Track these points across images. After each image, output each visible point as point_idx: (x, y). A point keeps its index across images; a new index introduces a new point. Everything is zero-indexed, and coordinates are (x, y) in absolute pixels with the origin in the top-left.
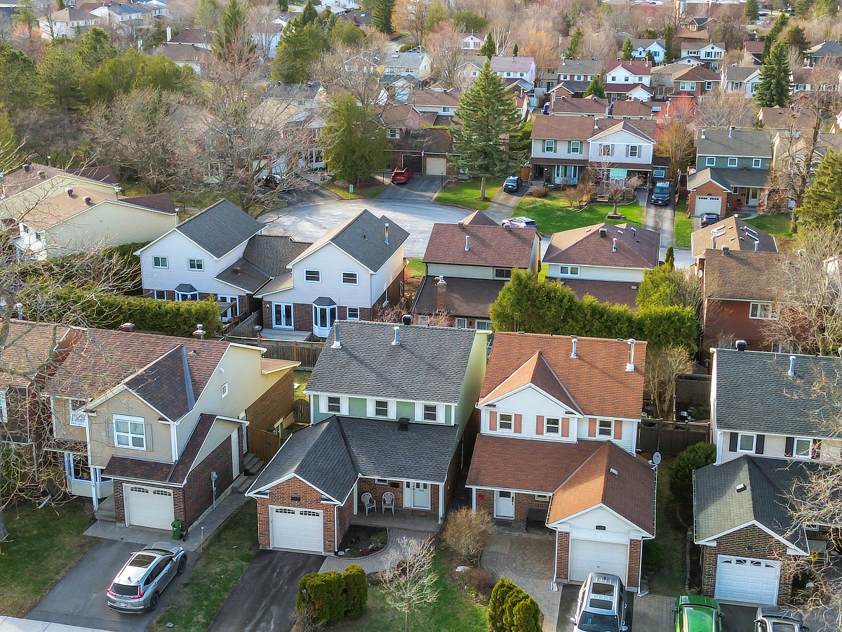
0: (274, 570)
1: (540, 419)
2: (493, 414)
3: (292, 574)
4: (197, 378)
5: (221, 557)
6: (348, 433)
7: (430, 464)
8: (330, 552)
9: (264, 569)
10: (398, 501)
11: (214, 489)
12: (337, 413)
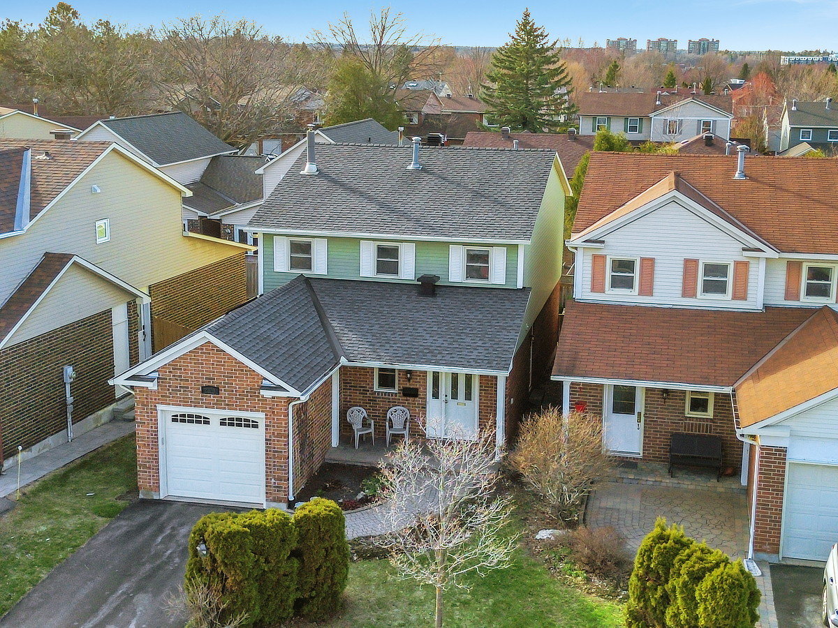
1: (690, 265)
2: (598, 260)
5: (56, 509)
6: (324, 300)
7: (480, 343)
8: (279, 500)
10: (415, 419)
11: (70, 399)
12: (306, 272)
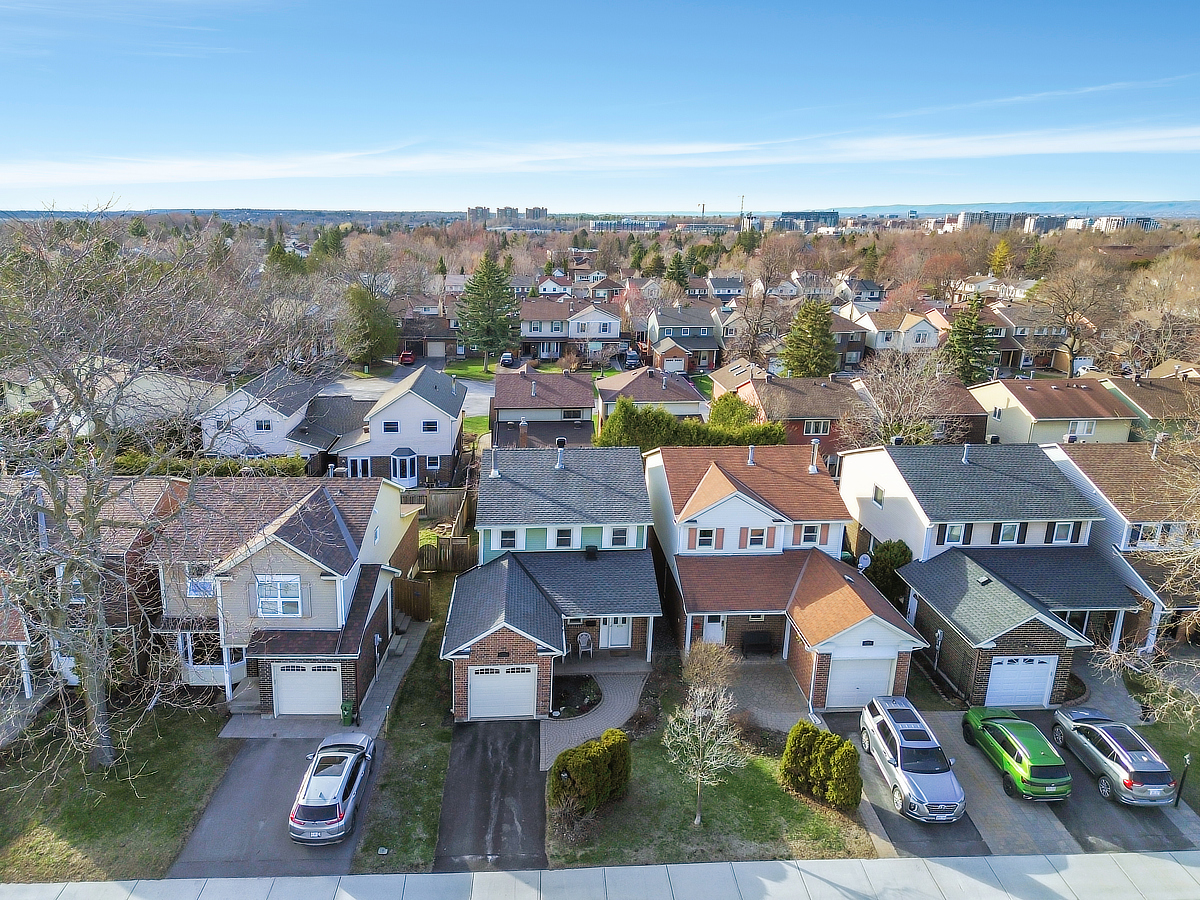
0: (485, 747)
1: (744, 531)
2: (692, 531)
3: (509, 748)
5: (411, 741)
6: (531, 569)
8: (545, 713)
9: (472, 747)
10: (595, 640)
11: (378, 655)
12: (511, 549)
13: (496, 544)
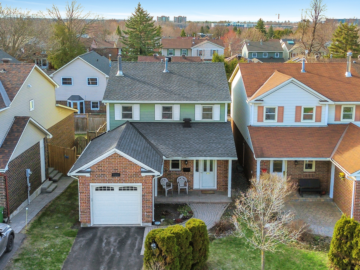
0: (101, 241)
1: (298, 108)
2: (260, 108)
3: (119, 242)
4: (9, 86)
5: (46, 236)
6: (143, 132)
7: (220, 146)
8: (149, 222)
9: (91, 241)
10: (190, 182)
11: (29, 185)
12: (129, 120)
13: (118, 116)
